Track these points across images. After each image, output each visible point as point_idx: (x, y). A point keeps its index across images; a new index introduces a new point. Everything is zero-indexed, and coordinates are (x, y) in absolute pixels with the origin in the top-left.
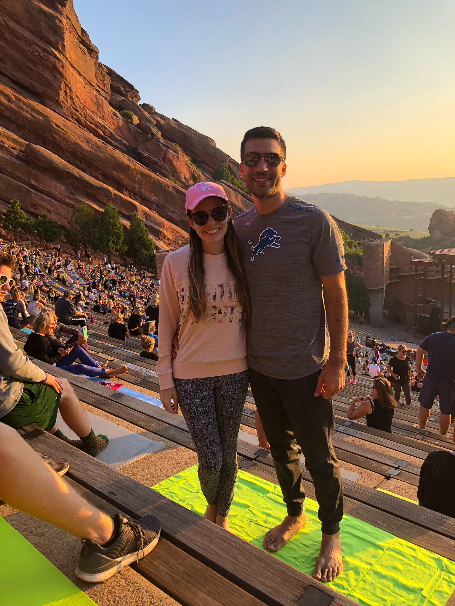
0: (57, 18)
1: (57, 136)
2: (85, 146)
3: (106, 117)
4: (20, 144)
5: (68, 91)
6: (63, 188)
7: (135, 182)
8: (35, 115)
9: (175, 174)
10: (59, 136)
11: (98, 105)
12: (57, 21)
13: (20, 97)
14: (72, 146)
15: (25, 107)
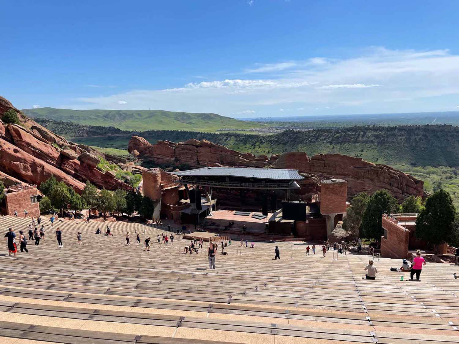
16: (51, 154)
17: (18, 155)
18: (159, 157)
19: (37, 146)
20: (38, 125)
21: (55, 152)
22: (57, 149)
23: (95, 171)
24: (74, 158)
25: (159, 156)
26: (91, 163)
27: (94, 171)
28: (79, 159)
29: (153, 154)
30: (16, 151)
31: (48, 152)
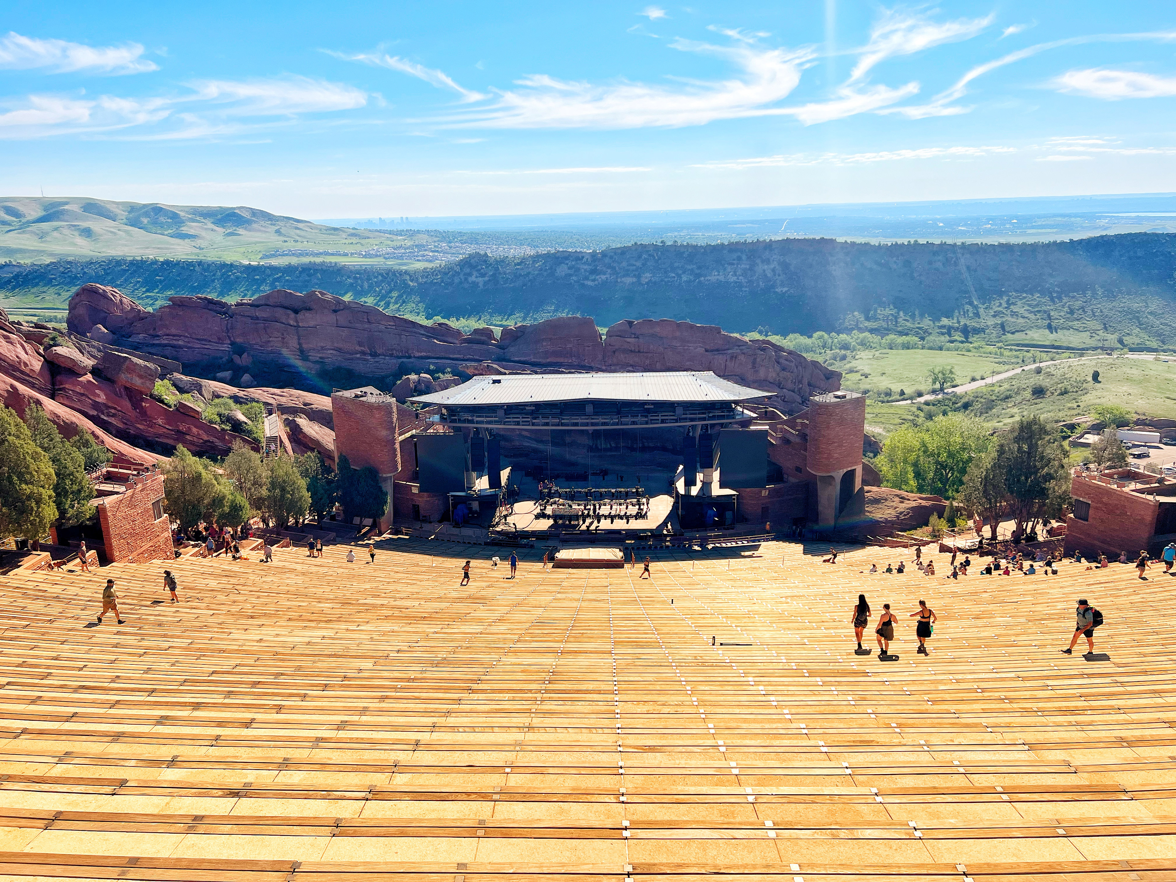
16: (26, 365)
18: (180, 343)
21: (34, 357)
23: (147, 405)
24: (84, 368)
25: (178, 340)
27: (144, 404)
28: (95, 371)
29: (158, 336)
31: (17, 357)
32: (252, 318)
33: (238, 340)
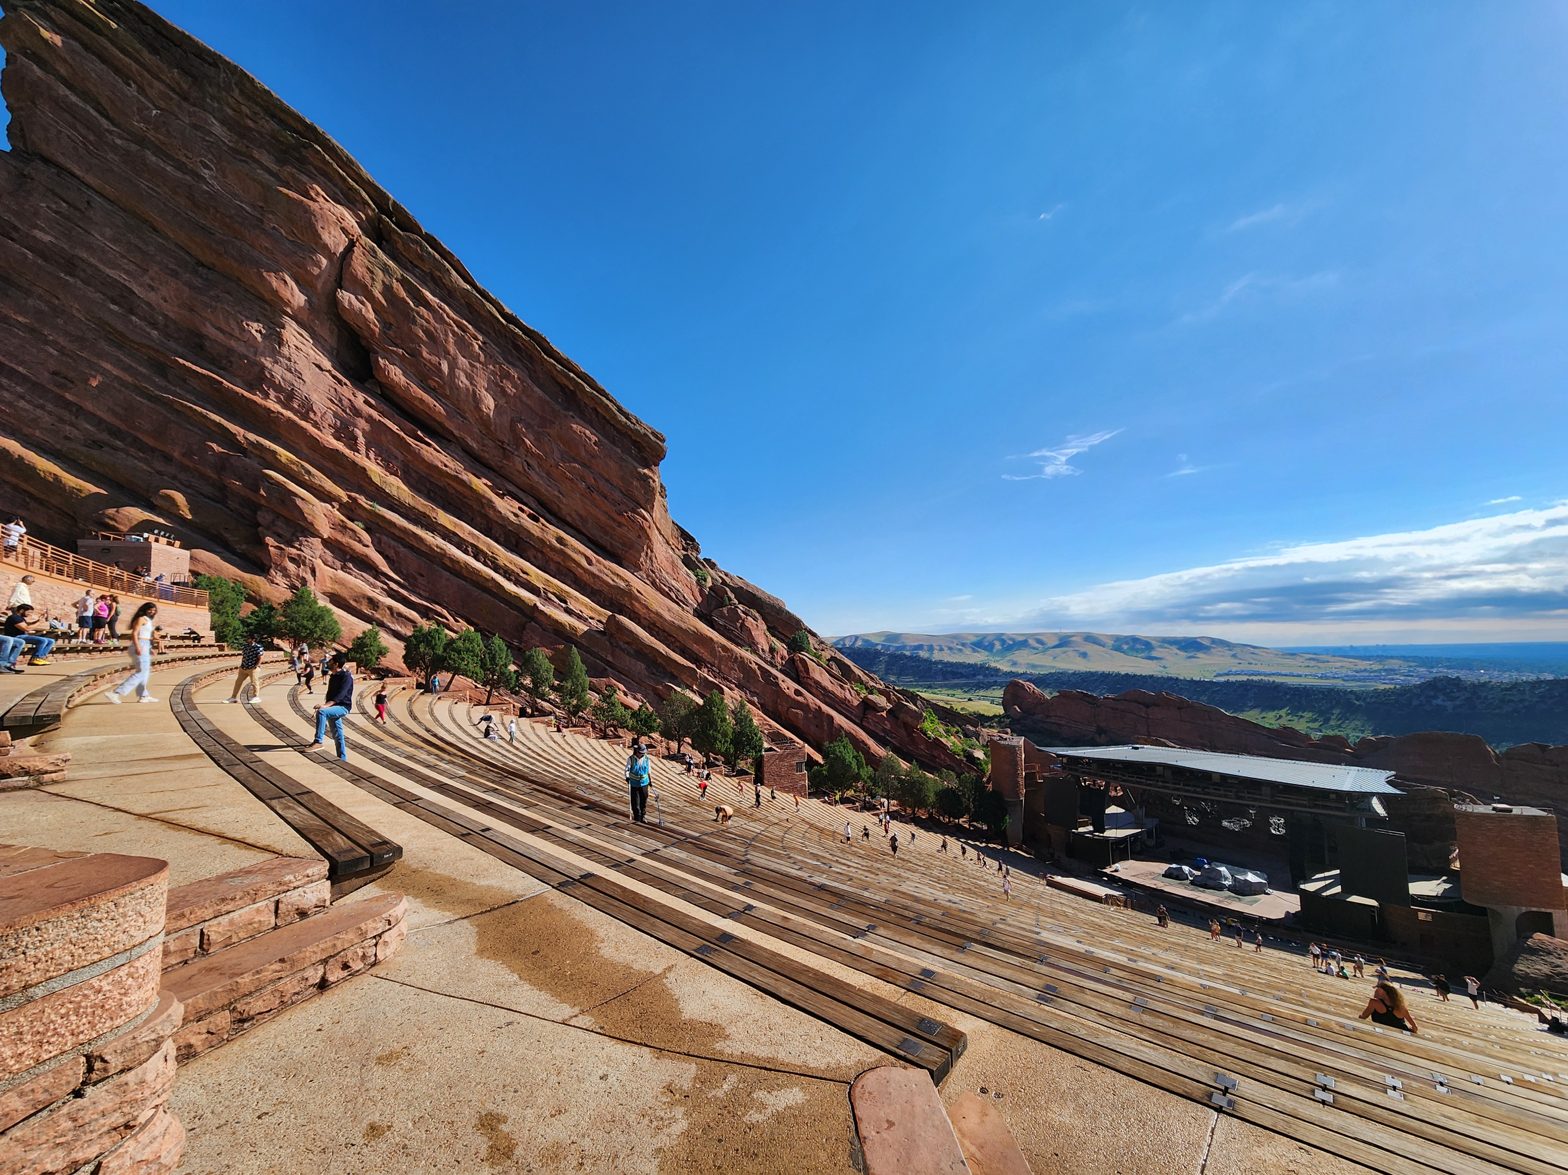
0: (651, 478)
1: (637, 604)
2: (667, 616)
3: (680, 578)
4: (600, 614)
5: (649, 551)
6: (643, 666)
7: (715, 656)
8: (615, 579)
9: (752, 646)
10: (640, 603)
11: (673, 564)
12: (651, 481)
13: (600, 558)
14: (652, 615)
15: (606, 571)
16: (849, 701)
17: (799, 698)
19: (830, 687)
20: (839, 656)
21: (855, 698)
22: (859, 694)
23: (916, 735)
24: (883, 709)
26: (909, 720)
27: (914, 734)
28: (890, 712)
29: (1049, 716)
30: (797, 693)
31: (845, 697)
32: (1113, 709)
33: (1103, 724)
